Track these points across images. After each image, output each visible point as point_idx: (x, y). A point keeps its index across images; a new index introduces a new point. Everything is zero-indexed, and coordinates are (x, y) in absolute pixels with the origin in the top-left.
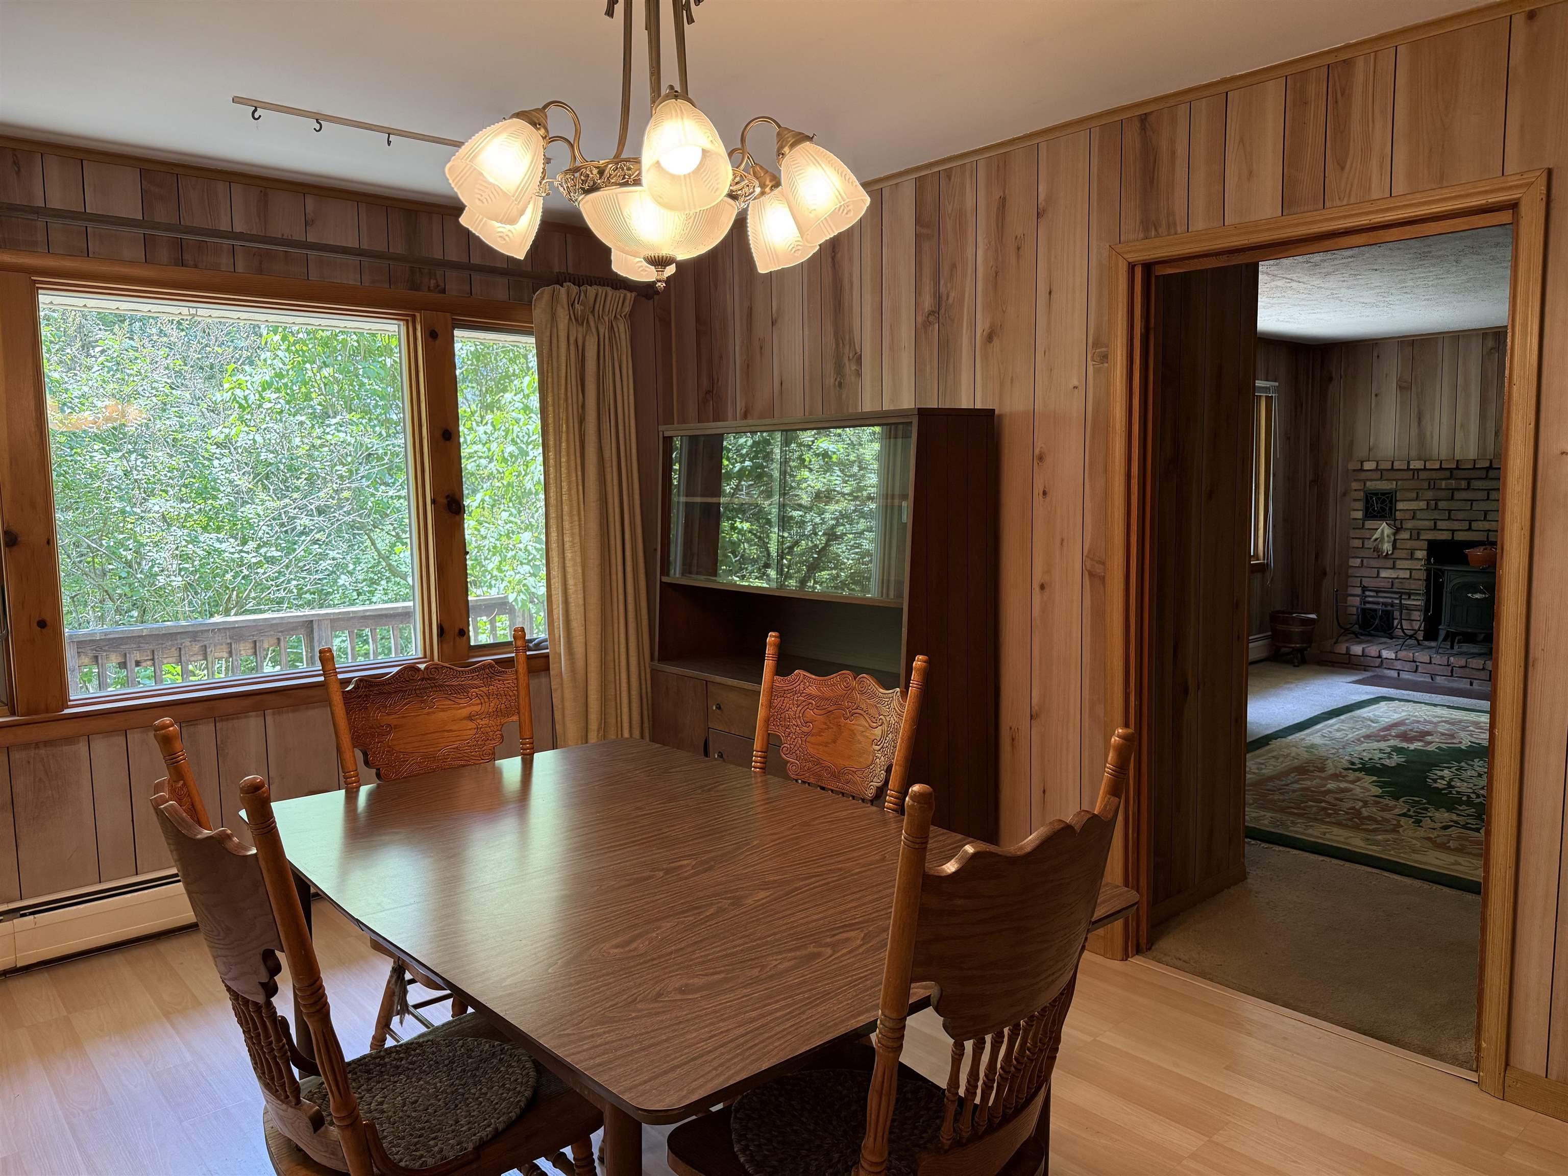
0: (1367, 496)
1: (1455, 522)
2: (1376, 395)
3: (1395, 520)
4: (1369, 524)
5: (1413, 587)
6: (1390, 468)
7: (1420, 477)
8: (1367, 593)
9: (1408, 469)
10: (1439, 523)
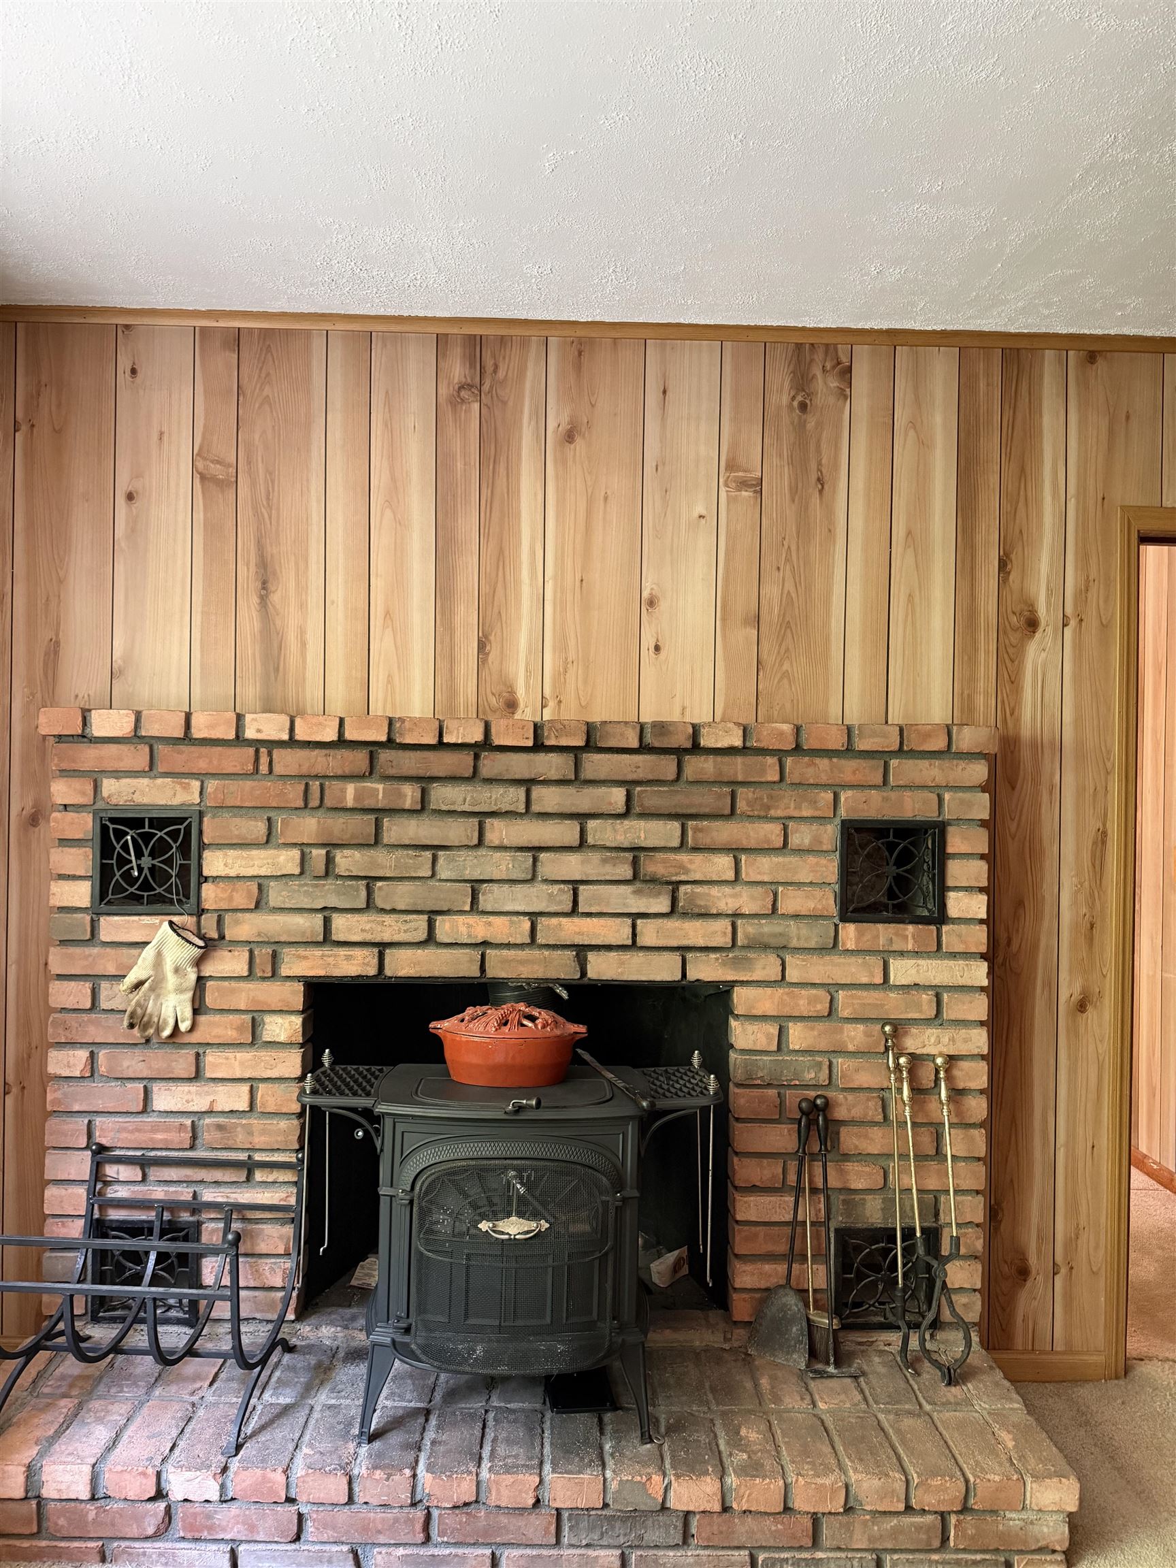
0: (104, 829)
1: (388, 919)
2: (130, 497)
3: (200, 912)
4: (116, 927)
5: (259, 1140)
6: (179, 733)
7: (277, 769)
8: (111, 1171)
9: (239, 740)
10: (339, 921)
